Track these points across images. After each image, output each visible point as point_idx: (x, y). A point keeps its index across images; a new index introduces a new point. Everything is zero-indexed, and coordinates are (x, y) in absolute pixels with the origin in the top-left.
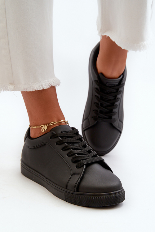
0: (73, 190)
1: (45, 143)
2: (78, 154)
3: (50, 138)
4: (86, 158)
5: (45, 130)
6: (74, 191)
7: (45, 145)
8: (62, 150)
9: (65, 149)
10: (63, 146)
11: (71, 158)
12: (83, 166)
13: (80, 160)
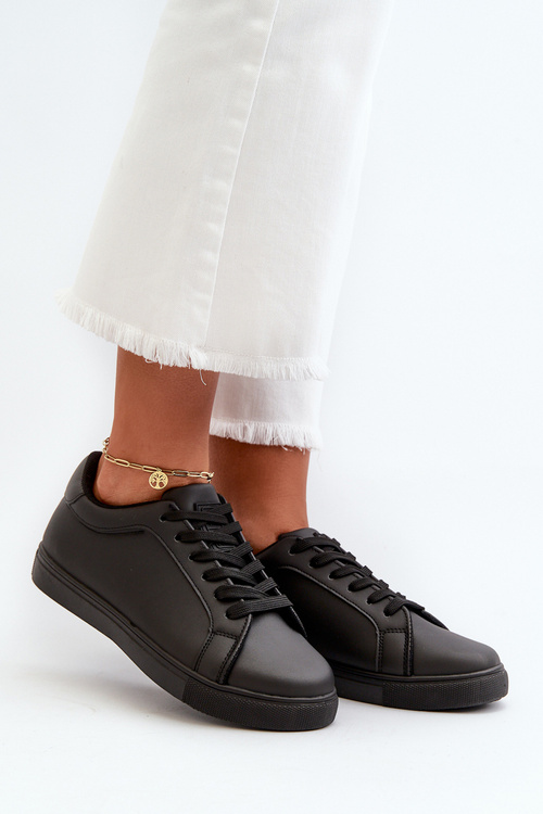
0: (215, 678)
1: (144, 528)
2: (235, 580)
3: (163, 519)
4: (252, 595)
5: (161, 484)
6: (217, 682)
7: (142, 532)
8: (191, 558)
9: (198, 557)
10: (195, 548)
11: (216, 586)
12: (247, 615)
13: (239, 599)
